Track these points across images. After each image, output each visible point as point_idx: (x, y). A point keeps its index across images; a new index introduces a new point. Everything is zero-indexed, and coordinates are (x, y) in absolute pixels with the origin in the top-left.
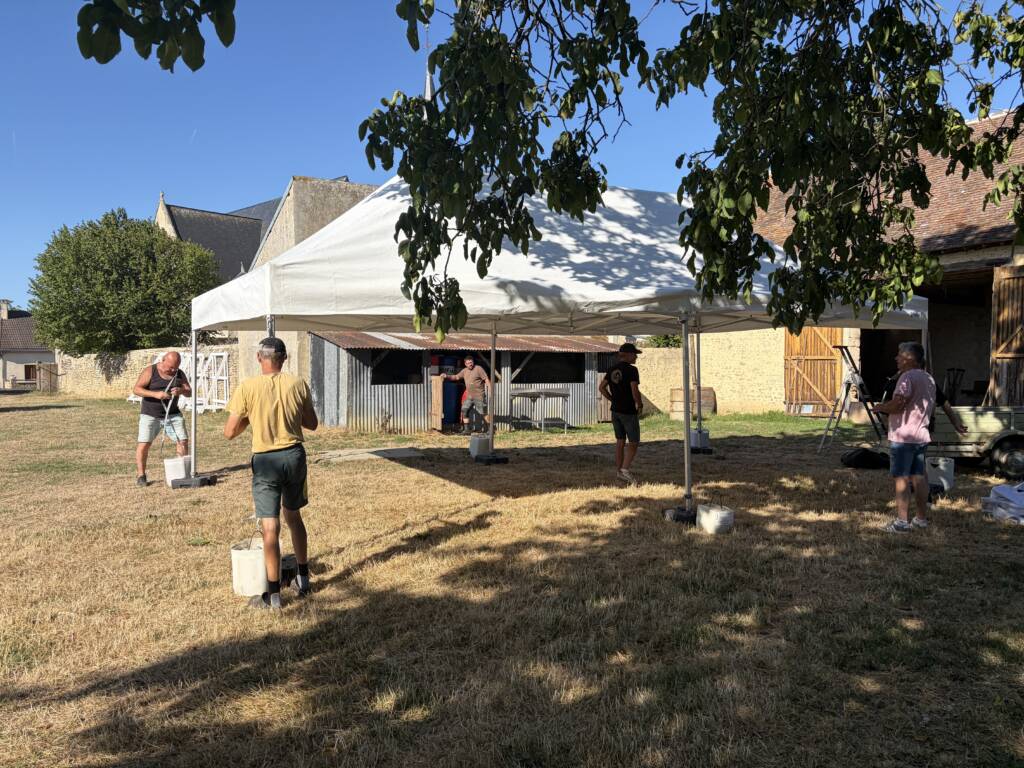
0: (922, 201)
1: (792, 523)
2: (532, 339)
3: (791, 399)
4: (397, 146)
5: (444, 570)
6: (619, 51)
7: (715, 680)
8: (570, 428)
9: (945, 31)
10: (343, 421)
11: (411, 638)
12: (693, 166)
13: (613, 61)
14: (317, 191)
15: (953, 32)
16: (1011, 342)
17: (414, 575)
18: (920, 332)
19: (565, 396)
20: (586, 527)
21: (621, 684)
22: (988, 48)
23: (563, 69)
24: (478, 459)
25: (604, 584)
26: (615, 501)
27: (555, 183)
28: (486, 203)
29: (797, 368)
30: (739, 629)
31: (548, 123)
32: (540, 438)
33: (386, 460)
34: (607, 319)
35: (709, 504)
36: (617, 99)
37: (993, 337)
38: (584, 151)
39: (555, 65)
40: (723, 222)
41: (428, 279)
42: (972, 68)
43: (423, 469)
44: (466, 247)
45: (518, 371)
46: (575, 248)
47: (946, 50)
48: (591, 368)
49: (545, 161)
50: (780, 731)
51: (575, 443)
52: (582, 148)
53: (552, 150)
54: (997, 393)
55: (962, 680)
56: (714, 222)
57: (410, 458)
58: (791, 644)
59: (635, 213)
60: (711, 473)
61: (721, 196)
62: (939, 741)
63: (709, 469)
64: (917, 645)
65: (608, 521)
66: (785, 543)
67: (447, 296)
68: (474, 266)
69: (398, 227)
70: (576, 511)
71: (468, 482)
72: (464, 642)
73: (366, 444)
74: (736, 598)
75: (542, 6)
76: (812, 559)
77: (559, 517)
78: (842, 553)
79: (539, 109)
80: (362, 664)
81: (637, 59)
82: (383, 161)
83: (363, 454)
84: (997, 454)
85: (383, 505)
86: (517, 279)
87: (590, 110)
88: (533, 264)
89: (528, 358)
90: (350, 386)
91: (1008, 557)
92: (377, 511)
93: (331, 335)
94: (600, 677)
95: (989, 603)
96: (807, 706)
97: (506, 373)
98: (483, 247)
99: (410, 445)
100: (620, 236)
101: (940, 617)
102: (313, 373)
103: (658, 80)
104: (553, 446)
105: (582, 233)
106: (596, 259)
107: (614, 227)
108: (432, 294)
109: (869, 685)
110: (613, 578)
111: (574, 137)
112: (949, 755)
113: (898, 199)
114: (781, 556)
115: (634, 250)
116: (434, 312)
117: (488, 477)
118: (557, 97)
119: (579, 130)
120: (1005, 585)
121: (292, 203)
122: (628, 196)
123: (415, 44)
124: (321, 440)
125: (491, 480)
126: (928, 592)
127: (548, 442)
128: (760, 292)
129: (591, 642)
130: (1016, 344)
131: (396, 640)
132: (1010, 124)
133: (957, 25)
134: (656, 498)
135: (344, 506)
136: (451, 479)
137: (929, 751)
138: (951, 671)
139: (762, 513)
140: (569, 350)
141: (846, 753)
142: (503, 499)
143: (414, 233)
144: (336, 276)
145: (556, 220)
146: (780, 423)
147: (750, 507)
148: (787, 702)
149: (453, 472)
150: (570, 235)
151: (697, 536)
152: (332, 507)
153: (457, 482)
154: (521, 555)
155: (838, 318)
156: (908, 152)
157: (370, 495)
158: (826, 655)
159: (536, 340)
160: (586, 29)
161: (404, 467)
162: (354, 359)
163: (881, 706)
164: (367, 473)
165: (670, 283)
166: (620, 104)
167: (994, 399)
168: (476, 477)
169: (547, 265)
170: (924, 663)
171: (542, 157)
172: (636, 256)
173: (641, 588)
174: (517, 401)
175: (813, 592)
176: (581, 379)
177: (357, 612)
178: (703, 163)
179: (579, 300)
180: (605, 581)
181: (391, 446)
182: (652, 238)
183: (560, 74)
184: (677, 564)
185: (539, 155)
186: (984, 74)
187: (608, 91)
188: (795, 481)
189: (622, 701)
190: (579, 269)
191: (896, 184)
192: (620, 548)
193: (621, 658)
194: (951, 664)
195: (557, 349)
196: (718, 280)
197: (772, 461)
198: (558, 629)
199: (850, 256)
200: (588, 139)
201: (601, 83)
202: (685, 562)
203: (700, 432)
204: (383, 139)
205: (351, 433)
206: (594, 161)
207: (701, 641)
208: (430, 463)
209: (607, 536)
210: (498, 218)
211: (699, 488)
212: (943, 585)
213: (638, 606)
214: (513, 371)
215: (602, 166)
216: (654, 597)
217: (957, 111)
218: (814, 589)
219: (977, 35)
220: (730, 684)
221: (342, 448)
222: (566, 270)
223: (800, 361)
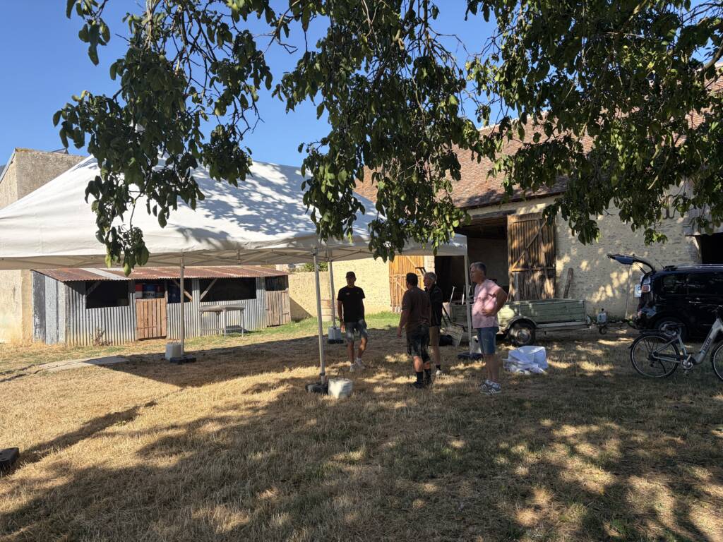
0: (457, 176)
1: (390, 386)
2: (217, 269)
3: (395, 303)
4: (86, 131)
5: (138, 447)
6: (252, 72)
7: (332, 500)
8: (246, 332)
9: (461, 72)
10: (62, 339)
11: (107, 503)
12: (310, 152)
13: (248, 78)
14: (37, 160)
15: (465, 73)
16: (519, 262)
17: (113, 454)
18: (463, 256)
19: (242, 310)
20: (250, 403)
21: (267, 514)
22: (485, 84)
23: (215, 82)
24: (172, 361)
25: (262, 442)
26: (273, 381)
27: (214, 159)
28: (162, 173)
29: (397, 283)
30: (352, 462)
31: (206, 118)
32: (223, 341)
33: (97, 367)
34: (263, 254)
35: (336, 378)
36: (254, 104)
37: (510, 258)
38: (235, 138)
39: (209, 80)
40: (328, 189)
41: (117, 228)
42: (477, 95)
43: (127, 371)
44: (148, 206)
45: (205, 292)
46: (238, 205)
47: (463, 84)
48: (261, 288)
49: (206, 145)
50: (372, 529)
51: (249, 343)
52: (233, 136)
53: (210, 137)
54: (514, 293)
55: (485, 477)
56: (323, 188)
57: (117, 364)
58: (386, 469)
59: (281, 182)
60: (341, 356)
61: (326, 171)
62: (468, 519)
63: (341, 354)
64: (461, 458)
65: (267, 397)
66: (386, 400)
67: (133, 240)
68: (156, 218)
69: (87, 192)
70: (245, 393)
71: (162, 378)
72: (151, 500)
73: (82, 355)
74: (351, 441)
75: (197, 37)
76: (402, 409)
77: (231, 398)
78: (420, 404)
79: (199, 108)
80: (64, 529)
81: (265, 78)
82: (75, 142)
83: (77, 364)
84: (512, 332)
85: (91, 402)
86: (194, 226)
87: (236, 111)
88: (207, 216)
89: (213, 283)
90: (68, 310)
91: (516, 395)
92: (86, 407)
93: (51, 271)
94: (253, 510)
95: (504, 426)
96: (391, 509)
97: (196, 295)
98: (162, 204)
99: (118, 353)
100: (271, 197)
101: (475, 438)
102: (35, 302)
103: (285, 93)
104: (232, 346)
105: (243, 194)
106: (254, 213)
107: (267, 191)
108: (121, 239)
109: (430, 487)
110: (267, 438)
111: (226, 129)
112: (474, 527)
113: (443, 175)
114: (382, 410)
115: (280, 207)
116: (122, 253)
117: (179, 373)
118: (212, 101)
119: (230, 124)
120: (514, 413)
121: (15, 169)
122: (277, 170)
123: (95, 60)
124: (42, 355)
125: (181, 375)
126: (470, 423)
127: (229, 344)
128: (363, 233)
129: (247, 486)
130: (522, 262)
131: (95, 505)
132: (497, 131)
133: (467, 69)
134: (302, 377)
135: (57, 407)
136: (149, 377)
137: (462, 526)
138: (479, 472)
139: (372, 380)
140: (244, 276)
141: (413, 536)
142: (189, 388)
143: (101, 195)
144: (43, 227)
145: (224, 185)
146: (389, 319)
147: (365, 378)
148: (378, 508)
149: (152, 372)
150: (234, 196)
151: (328, 401)
152: (47, 408)
153: (154, 379)
154: (201, 429)
155: (413, 249)
156: (446, 146)
157: (81, 395)
158: (406, 473)
159: (219, 270)
160: (229, 56)
161: (112, 371)
162: (70, 289)
163: (437, 500)
164: (80, 378)
165: (306, 229)
166: (256, 108)
167: (512, 296)
168: (169, 374)
169: (217, 218)
170: (463, 469)
171: (203, 142)
172: (282, 211)
173: (287, 443)
174: (206, 315)
175: (401, 432)
176: (253, 296)
177: (63, 488)
178: (317, 149)
179: (240, 241)
180: (261, 440)
181: (102, 355)
182: (293, 198)
183: (213, 86)
184: (313, 422)
185: (201, 140)
186: (484, 99)
187: (249, 98)
188: (395, 357)
189: (267, 525)
190: (242, 220)
191: (441, 165)
192: (274, 416)
193: (269, 493)
194: (479, 468)
195: (235, 276)
196: (330, 227)
197: (381, 345)
198: (226, 479)
199: (416, 211)
200: (237, 131)
201: (243, 92)
202: (319, 420)
203: (335, 329)
204: (75, 126)
205: (69, 347)
206: (242, 146)
207: (326, 474)
208: (133, 367)
209: (266, 408)
210: (171, 184)
211: (333, 368)
212: (478, 418)
213: (284, 456)
214: (201, 293)
215: (248, 149)
216: (295, 447)
217: (469, 121)
218: (402, 429)
219: (478, 75)
220: (343, 501)
221: (61, 360)
222: (232, 221)
223: (399, 278)
